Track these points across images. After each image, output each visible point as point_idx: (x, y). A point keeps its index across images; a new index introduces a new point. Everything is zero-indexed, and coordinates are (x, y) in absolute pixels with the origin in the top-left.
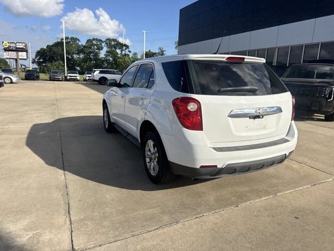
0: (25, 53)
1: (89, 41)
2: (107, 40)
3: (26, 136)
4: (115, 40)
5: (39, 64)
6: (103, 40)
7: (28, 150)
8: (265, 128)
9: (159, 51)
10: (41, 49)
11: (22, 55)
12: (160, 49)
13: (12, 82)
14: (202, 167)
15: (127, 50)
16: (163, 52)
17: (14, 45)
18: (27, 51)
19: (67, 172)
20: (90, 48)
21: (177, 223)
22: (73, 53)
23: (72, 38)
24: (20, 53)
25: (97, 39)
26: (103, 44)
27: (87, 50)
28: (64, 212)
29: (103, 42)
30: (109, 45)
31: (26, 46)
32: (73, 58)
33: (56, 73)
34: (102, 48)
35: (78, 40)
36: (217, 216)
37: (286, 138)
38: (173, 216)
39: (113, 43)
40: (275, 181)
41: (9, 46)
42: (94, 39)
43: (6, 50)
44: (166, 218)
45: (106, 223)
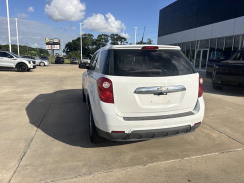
0: (59, 46)
1: (100, 36)
2: (112, 35)
3: (29, 102)
4: (117, 35)
5: (67, 52)
6: (109, 35)
7: (25, 112)
8: (169, 103)
9: (148, 41)
10: (69, 43)
11: (57, 47)
12: (149, 39)
13: (45, 65)
14: (113, 132)
15: (125, 42)
16: (150, 42)
17: (52, 41)
18: (59, 44)
19: (39, 129)
20: (100, 41)
21: (90, 174)
22: (89, 45)
23: (89, 35)
24: (56, 46)
25: (105, 35)
26: (109, 38)
27: (98, 43)
28: (19, 158)
29: (109, 36)
30: (113, 39)
31: (59, 41)
32: (89, 48)
33: (75, 59)
34: (108, 41)
35: (93, 36)
36: (123, 172)
37: (193, 112)
38: (91, 169)
39: (115, 37)
40: (189, 147)
41: (49, 42)
42: (103, 35)
43: (47, 44)
44: (84, 170)
45: (40, 170)
